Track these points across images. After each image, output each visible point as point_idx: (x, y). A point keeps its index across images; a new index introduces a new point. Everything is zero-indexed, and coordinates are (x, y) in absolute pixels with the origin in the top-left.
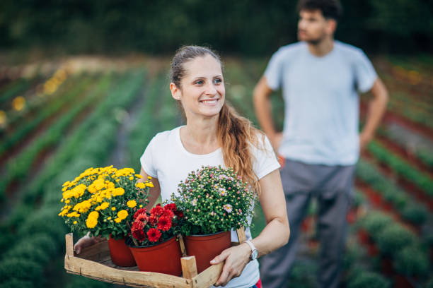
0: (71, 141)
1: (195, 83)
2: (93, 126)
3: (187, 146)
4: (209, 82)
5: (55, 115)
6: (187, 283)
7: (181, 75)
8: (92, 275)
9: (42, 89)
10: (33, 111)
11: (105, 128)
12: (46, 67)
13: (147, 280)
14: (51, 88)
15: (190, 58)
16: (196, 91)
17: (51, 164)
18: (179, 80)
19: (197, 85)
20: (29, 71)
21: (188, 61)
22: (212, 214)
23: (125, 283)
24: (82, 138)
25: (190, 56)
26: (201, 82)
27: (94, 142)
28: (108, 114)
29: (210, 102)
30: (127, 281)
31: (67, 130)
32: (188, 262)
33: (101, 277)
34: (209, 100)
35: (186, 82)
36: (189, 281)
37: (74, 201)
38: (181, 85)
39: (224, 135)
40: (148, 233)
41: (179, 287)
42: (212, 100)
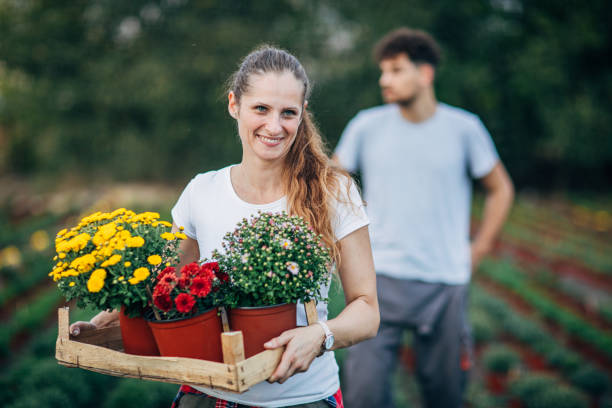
3: (240, 192)
6: (229, 371)
13: (173, 371)
19: (258, 111)
21: (258, 73)
22: (270, 274)
23: (141, 376)
29: (269, 141)
30: (144, 373)
32: (232, 340)
34: (268, 137)
36: (232, 367)
37: (71, 255)
40: (176, 299)
41: (218, 377)
42: (272, 138)
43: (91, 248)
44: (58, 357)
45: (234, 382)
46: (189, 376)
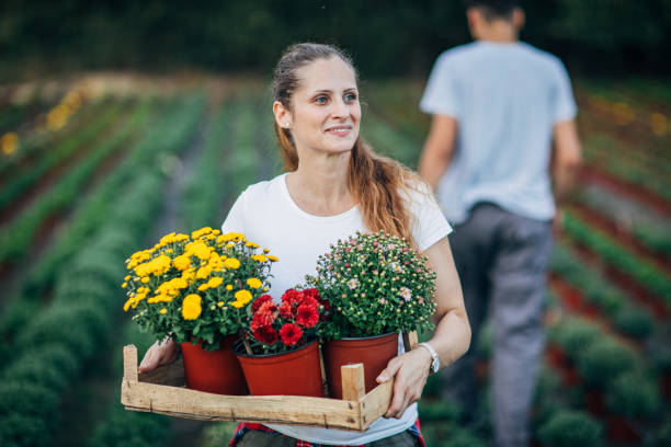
0: (93, 202)
1: (314, 100)
2: (126, 181)
4: (338, 97)
5: (66, 162)
7: (292, 88)
9: (44, 121)
10: (32, 156)
11: (146, 183)
12: (50, 88)
14: (58, 120)
15: (306, 62)
16: (317, 112)
17: (64, 237)
18: (289, 95)
19: (318, 103)
20: (23, 94)
21: (304, 65)
24: (111, 199)
25: (307, 58)
26: (324, 98)
27: (132, 204)
28: (150, 161)
29: (340, 131)
31: (86, 185)
34: (339, 128)
35: (300, 100)
38: (291, 104)
39: (366, 183)
42: (342, 128)
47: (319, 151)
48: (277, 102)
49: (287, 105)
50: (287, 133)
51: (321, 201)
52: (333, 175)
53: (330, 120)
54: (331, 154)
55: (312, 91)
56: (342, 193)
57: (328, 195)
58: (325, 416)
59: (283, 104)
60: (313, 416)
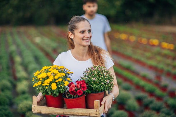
1: (81, 32)
4: (87, 32)
6: (97, 111)
7: (75, 29)
8: (47, 113)
13: (76, 112)
15: (78, 22)
16: (81, 35)
18: (74, 30)
19: (82, 33)
21: (78, 23)
23: (64, 115)
25: (79, 21)
26: (83, 32)
29: (87, 40)
30: (65, 114)
32: (97, 102)
33: (52, 113)
34: (86, 39)
35: (77, 32)
36: (97, 110)
38: (74, 33)
40: (77, 92)
41: (92, 113)
42: (87, 39)
43: (48, 77)
44: (33, 111)
45: (98, 114)
46: (81, 114)
47: (81, 45)
48: (70, 32)
49: (73, 33)
50: (72, 40)
51: (81, 57)
52: (84, 51)
53: (84, 37)
54: (84, 46)
55: (80, 30)
56: (86, 55)
57: (83, 56)
58: (89, 113)
59: (72, 32)
60: (86, 114)
